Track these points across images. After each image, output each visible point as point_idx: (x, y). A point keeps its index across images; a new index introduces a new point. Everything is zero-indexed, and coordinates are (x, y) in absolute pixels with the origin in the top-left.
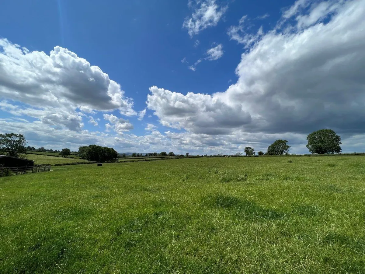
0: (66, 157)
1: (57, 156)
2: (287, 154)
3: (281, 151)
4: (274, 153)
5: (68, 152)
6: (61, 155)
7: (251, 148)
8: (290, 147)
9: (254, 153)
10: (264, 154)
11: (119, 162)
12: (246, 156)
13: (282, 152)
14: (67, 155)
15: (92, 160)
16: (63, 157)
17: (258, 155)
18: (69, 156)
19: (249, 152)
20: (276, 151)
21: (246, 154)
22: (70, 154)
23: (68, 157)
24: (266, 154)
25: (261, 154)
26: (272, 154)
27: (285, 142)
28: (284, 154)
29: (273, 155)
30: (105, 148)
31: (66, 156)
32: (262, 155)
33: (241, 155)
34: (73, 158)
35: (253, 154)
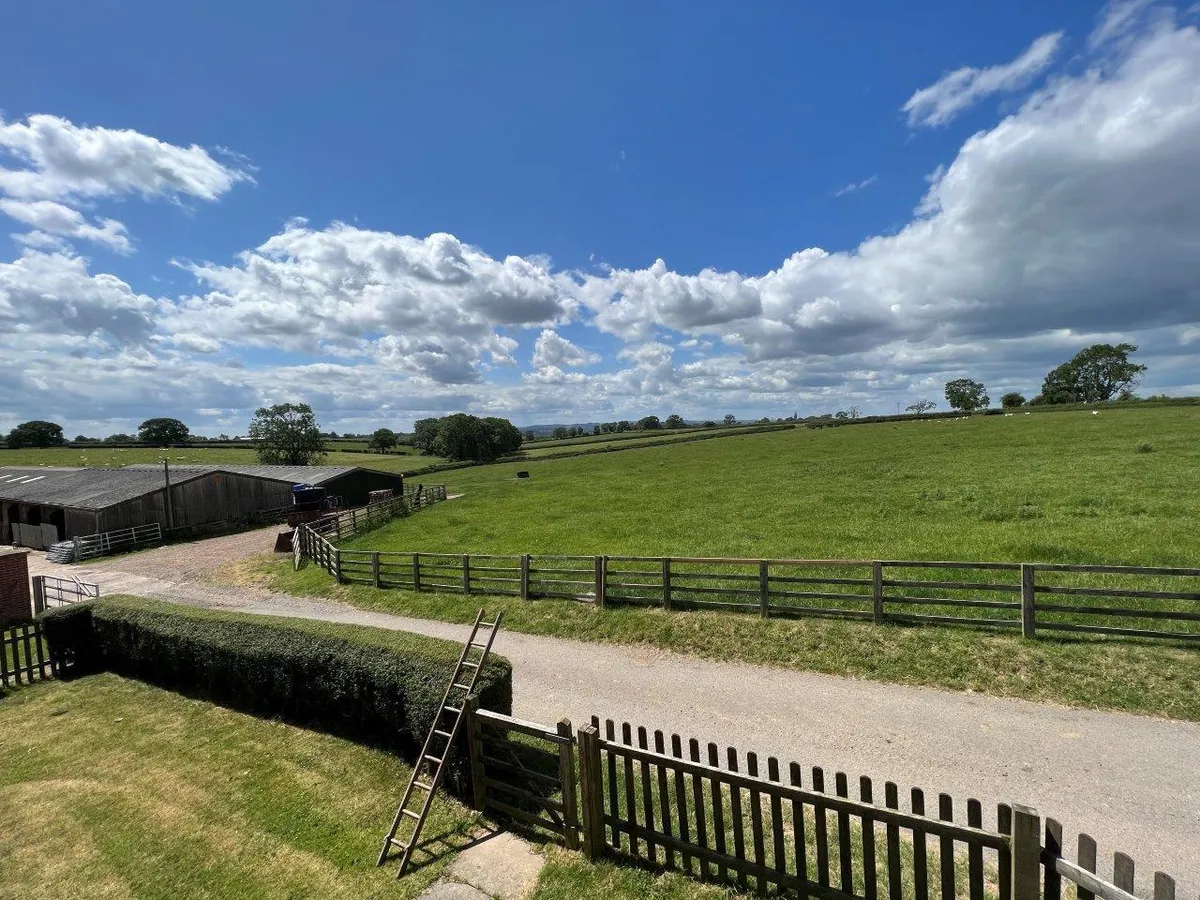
0: (387, 453)
1: (365, 452)
2: (1126, 396)
3: (1102, 386)
4: (1071, 396)
5: (390, 439)
6: (373, 447)
7: (972, 384)
8: (1145, 369)
9: (986, 400)
10: (1028, 400)
11: (535, 459)
12: (954, 415)
13: (1105, 393)
14: (389, 448)
15: (461, 457)
16: (378, 453)
17: (999, 406)
18: (392, 448)
19: (963, 396)
20: (1079, 390)
21: (953, 405)
22: (394, 444)
23: (392, 453)
24: (1037, 402)
25: (1012, 401)
26: (1062, 401)
27: (1125, 351)
28: (1115, 396)
29: (1064, 406)
30: (489, 420)
31: (387, 449)
32: (1019, 405)
33: (931, 411)
34: (404, 454)
35: (978, 405)
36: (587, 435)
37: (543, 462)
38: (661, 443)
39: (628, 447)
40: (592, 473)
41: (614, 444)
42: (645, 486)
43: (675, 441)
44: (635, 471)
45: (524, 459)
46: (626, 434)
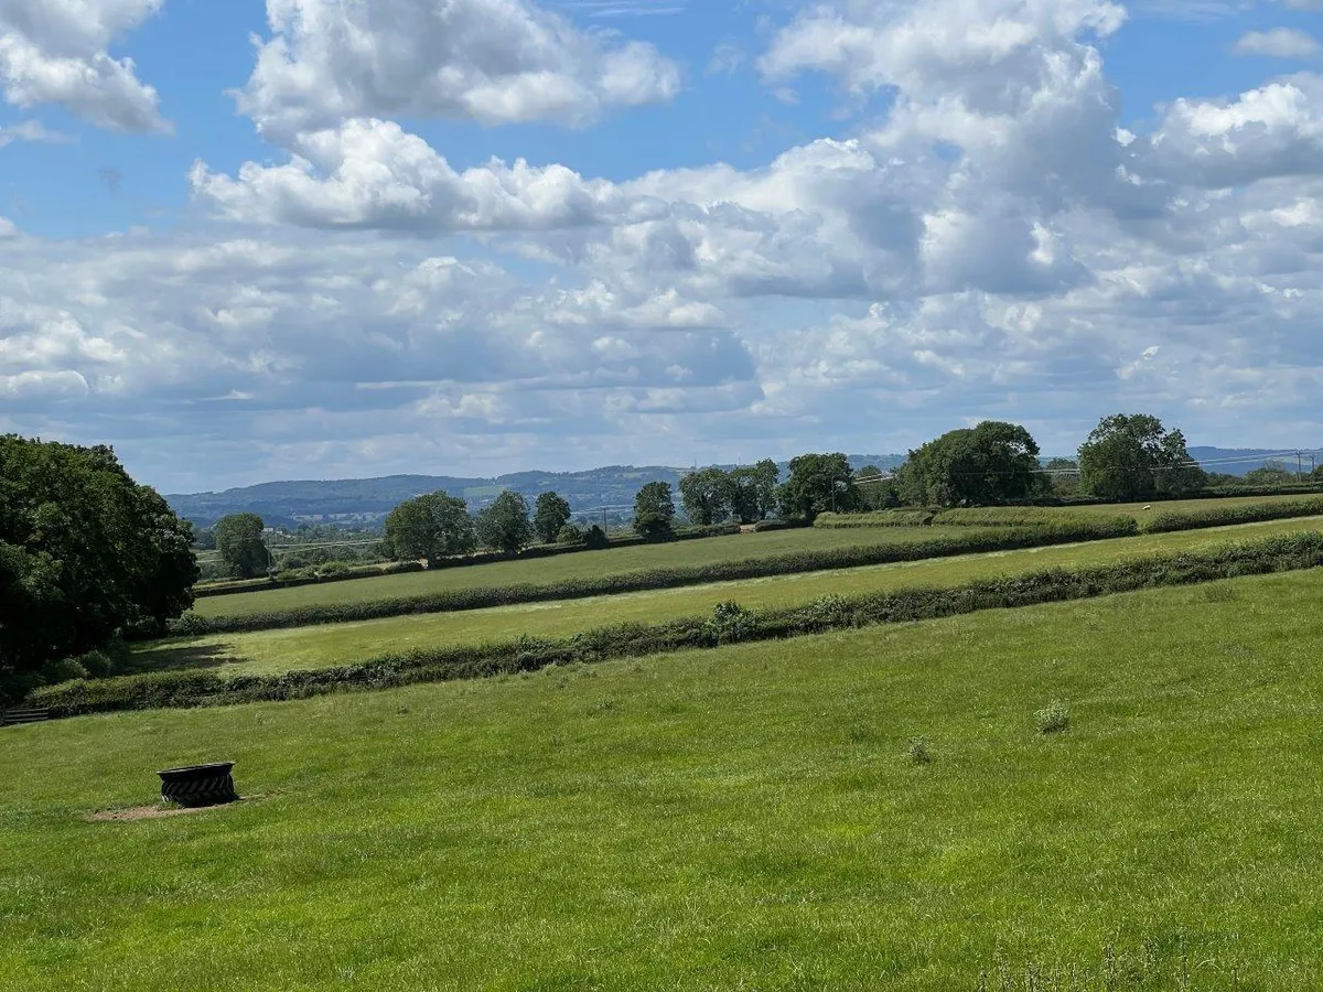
36: (596, 540)
37: (322, 704)
38: (1053, 588)
39: (844, 615)
40: (626, 776)
41: (757, 596)
42: (951, 852)
43: (1138, 575)
44: (890, 760)
45: (202, 689)
46: (829, 533)
